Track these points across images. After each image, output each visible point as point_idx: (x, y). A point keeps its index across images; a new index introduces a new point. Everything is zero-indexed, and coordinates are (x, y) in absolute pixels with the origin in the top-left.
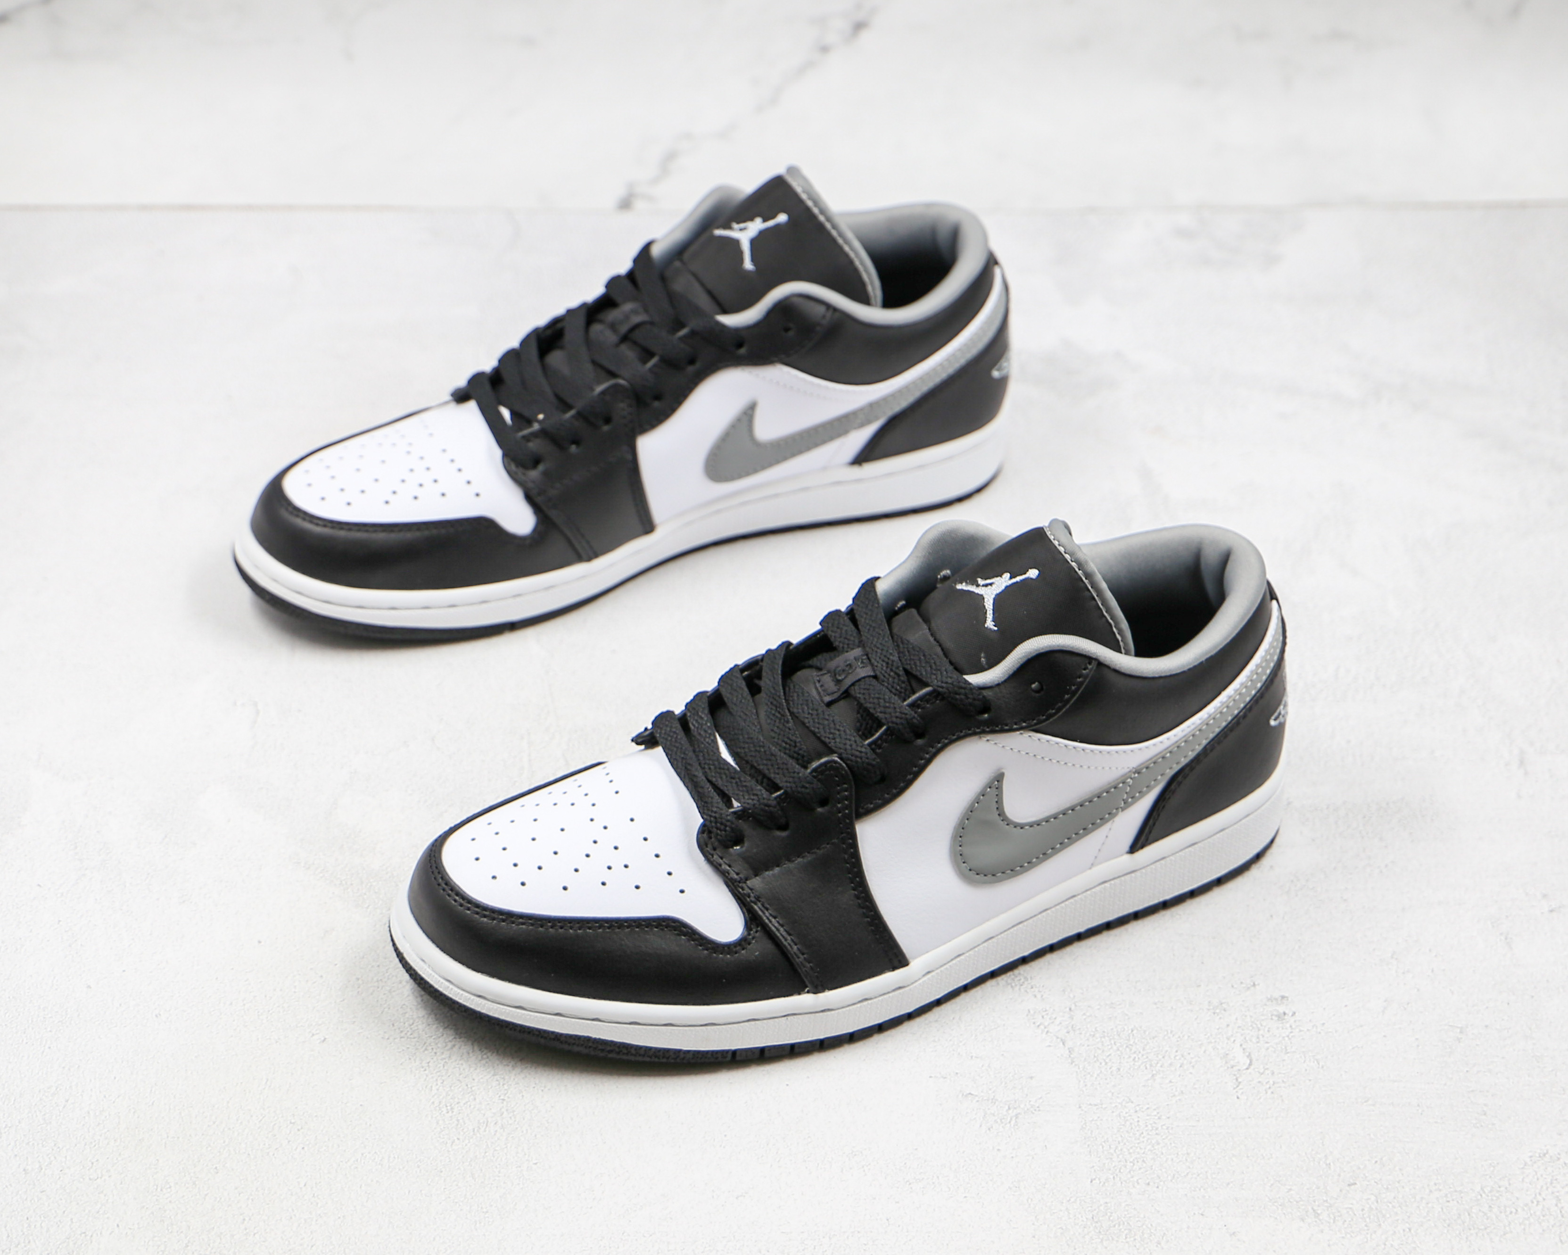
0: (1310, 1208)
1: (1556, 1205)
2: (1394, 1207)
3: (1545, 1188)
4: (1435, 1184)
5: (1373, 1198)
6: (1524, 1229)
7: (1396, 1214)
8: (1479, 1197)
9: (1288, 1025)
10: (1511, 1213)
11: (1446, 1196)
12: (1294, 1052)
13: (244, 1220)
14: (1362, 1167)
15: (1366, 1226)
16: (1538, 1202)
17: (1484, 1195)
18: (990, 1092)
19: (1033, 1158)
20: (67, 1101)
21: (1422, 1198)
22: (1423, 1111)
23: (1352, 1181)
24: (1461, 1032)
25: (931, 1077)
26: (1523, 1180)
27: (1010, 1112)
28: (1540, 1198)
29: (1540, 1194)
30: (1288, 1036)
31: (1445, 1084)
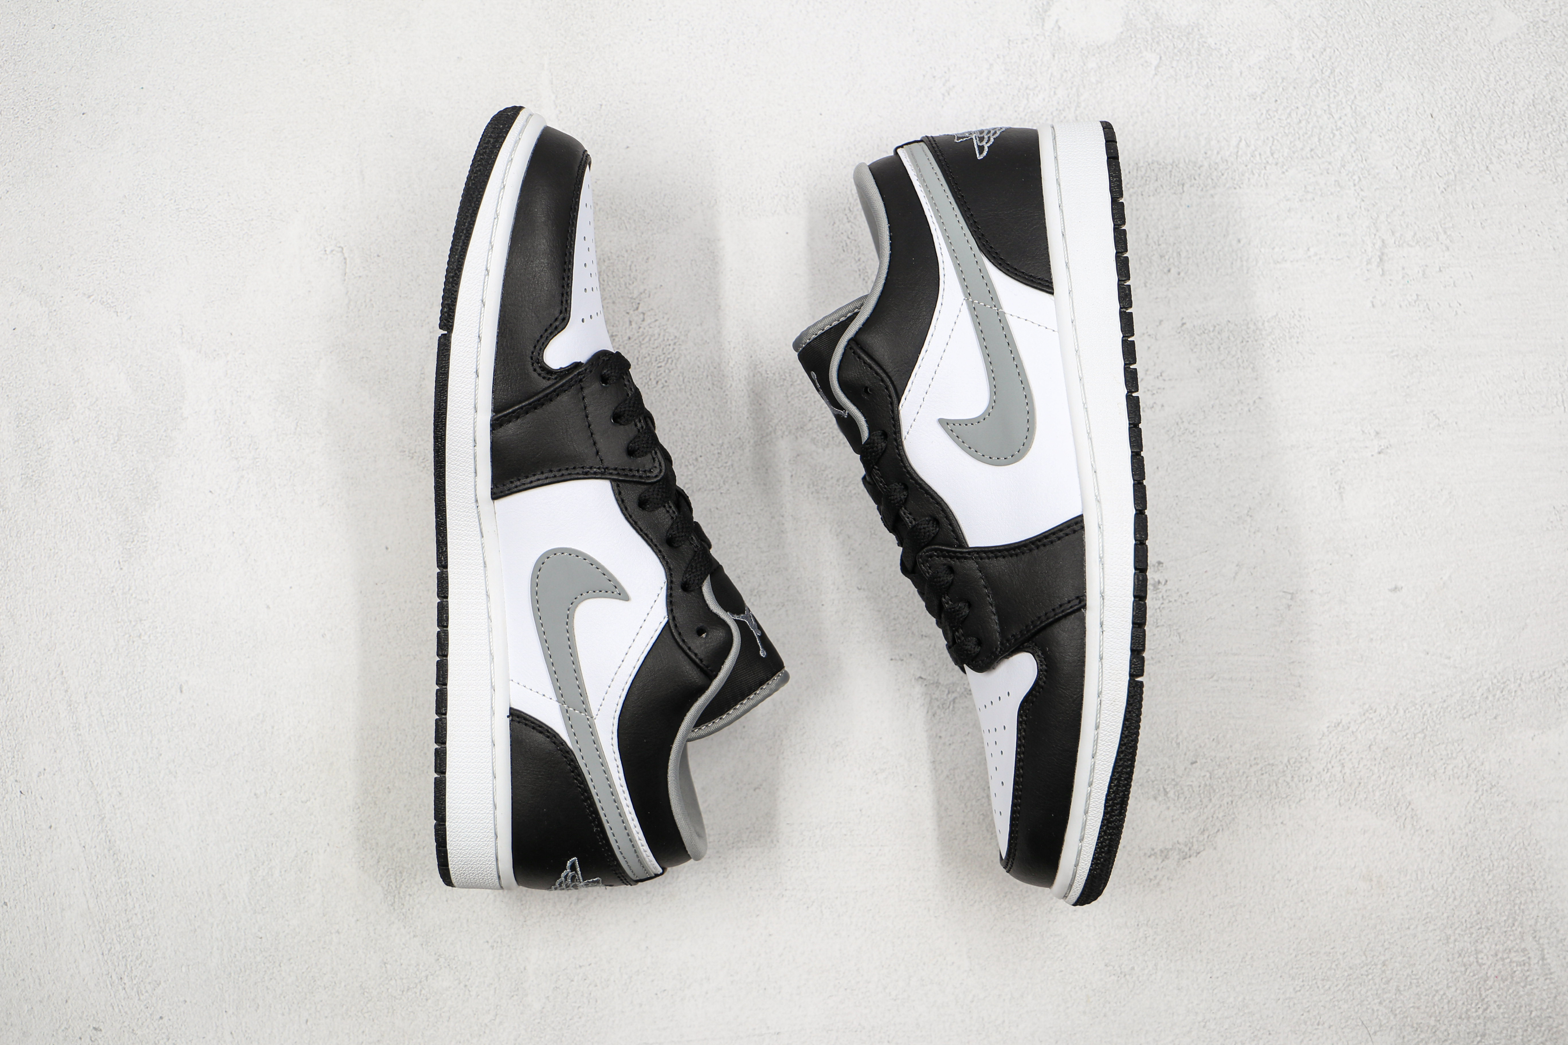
0: (1161, 786)
1: (1341, 772)
2: (1222, 782)
3: (1334, 756)
4: (1255, 759)
5: (1208, 775)
6: (1315, 795)
7: (1224, 788)
8: (1285, 768)
9: (1160, 596)
10: (1307, 781)
11: (1261, 769)
12: (1163, 625)
13: (415, 835)
14: (1203, 745)
15: (1201, 801)
16: (1328, 769)
17: (1289, 767)
18: (935, 675)
19: (965, 745)
20: (273, 727)
21: (1244, 773)
22: (1254, 685)
23: (1194, 760)
24: (1292, 599)
25: (892, 659)
26: (1319, 751)
27: (949, 696)
28: (1329, 766)
29: (1330, 762)
30: (1159, 608)
31: (1273, 656)
